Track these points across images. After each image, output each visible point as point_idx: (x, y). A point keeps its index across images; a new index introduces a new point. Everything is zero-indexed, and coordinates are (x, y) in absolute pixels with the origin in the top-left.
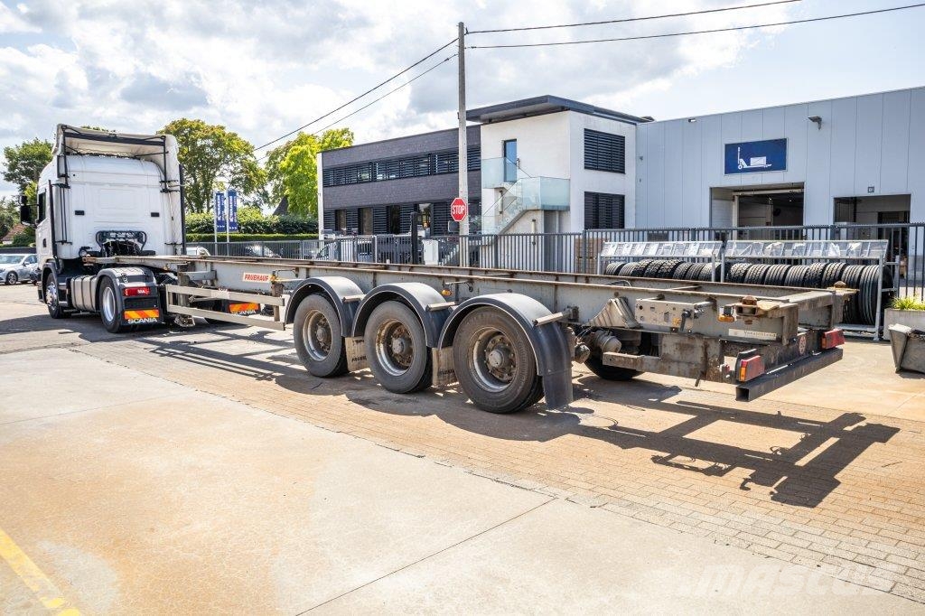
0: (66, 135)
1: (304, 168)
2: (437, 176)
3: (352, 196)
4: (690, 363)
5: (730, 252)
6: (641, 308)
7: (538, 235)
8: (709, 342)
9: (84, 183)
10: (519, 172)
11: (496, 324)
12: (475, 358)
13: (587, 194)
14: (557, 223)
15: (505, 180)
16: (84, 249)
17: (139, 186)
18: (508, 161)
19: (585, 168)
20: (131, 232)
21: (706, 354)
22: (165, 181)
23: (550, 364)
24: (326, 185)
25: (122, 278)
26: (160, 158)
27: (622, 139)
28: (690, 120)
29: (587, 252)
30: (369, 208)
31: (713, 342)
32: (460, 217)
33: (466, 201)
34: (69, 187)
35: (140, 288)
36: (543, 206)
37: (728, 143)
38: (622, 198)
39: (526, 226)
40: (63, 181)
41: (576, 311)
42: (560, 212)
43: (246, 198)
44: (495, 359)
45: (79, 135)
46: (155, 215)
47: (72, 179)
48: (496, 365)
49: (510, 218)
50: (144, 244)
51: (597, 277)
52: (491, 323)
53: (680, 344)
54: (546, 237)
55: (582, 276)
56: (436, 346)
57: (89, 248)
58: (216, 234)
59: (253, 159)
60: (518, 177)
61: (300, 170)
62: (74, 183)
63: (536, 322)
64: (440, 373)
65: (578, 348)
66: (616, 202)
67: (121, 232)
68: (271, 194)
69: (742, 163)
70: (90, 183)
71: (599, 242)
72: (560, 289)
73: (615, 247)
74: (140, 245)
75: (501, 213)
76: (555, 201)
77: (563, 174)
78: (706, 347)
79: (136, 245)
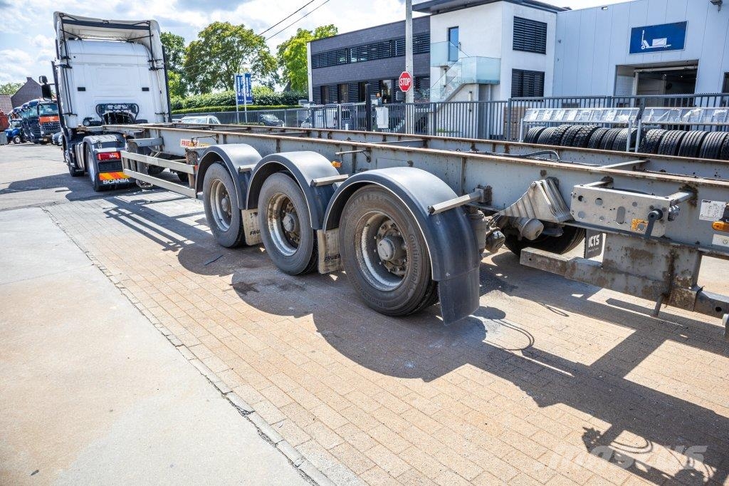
0: (64, 22)
1: (301, 56)
2: (396, 58)
3: (334, 75)
4: (645, 278)
5: (647, 119)
6: (580, 198)
7: (473, 103)
8: (679, 252)
9: (83, 64)
10: (460, 53)
11: (385, 209)
12: (364, 245)
13: (514, 71)
14: (489, 93)
15: (449, 60)
16: (87, 119)
17: (130, 65)
18: (451, 44)
19: (514, 49)
20: (126, 104)
21: (672, 269)
22: (152, 60)
23: (449, 265)
24: (314, 67)
25: (96, 145)
26: (147, 40)
27: (545, 25)
28: (602, 8)
29: (512, 116)
30: (346, 84)
31: (687, 252)
32: (406, 88)
33: (411, 74)
34: (71, 68)
35: (110, 153)
36: (478, 80)
37: (634, 27)
38: (543, 74)
39: (465, 96)
40: (65, 62)
41: (488, 191)
42: (492, 85)
43: (263, 80)
44: (385, 249)
45: (76, 22)
46: (145, 89)
47: (73, 61)
48: (386, 258)
49: (452, 90)
50: (137, 114)
51: (520, 145)
52: (378, 206)
53: (631, 250)
54: (480, 104)
55: (503, 144)
56: (321, 227)
57: (91, 118)
58: (237, 106)
59: (266, 50)
60: (459, 57)
61: (298, 57)
62: (75, 64)
63: (432, 210)
64: (327, 259)
65: (491, 235)
66: (538, 78)
67: (117, 104)
68: (281, 77)
69: (645, 44)
70: (89, 64)
71: (523, 110)
72: (469, 163)
73: (537, 113)
74: (134, 115)
75: (445, 86)
76: (488, 76)
77: (496, 55)
78: (673, 259)
79: (130, 115)
